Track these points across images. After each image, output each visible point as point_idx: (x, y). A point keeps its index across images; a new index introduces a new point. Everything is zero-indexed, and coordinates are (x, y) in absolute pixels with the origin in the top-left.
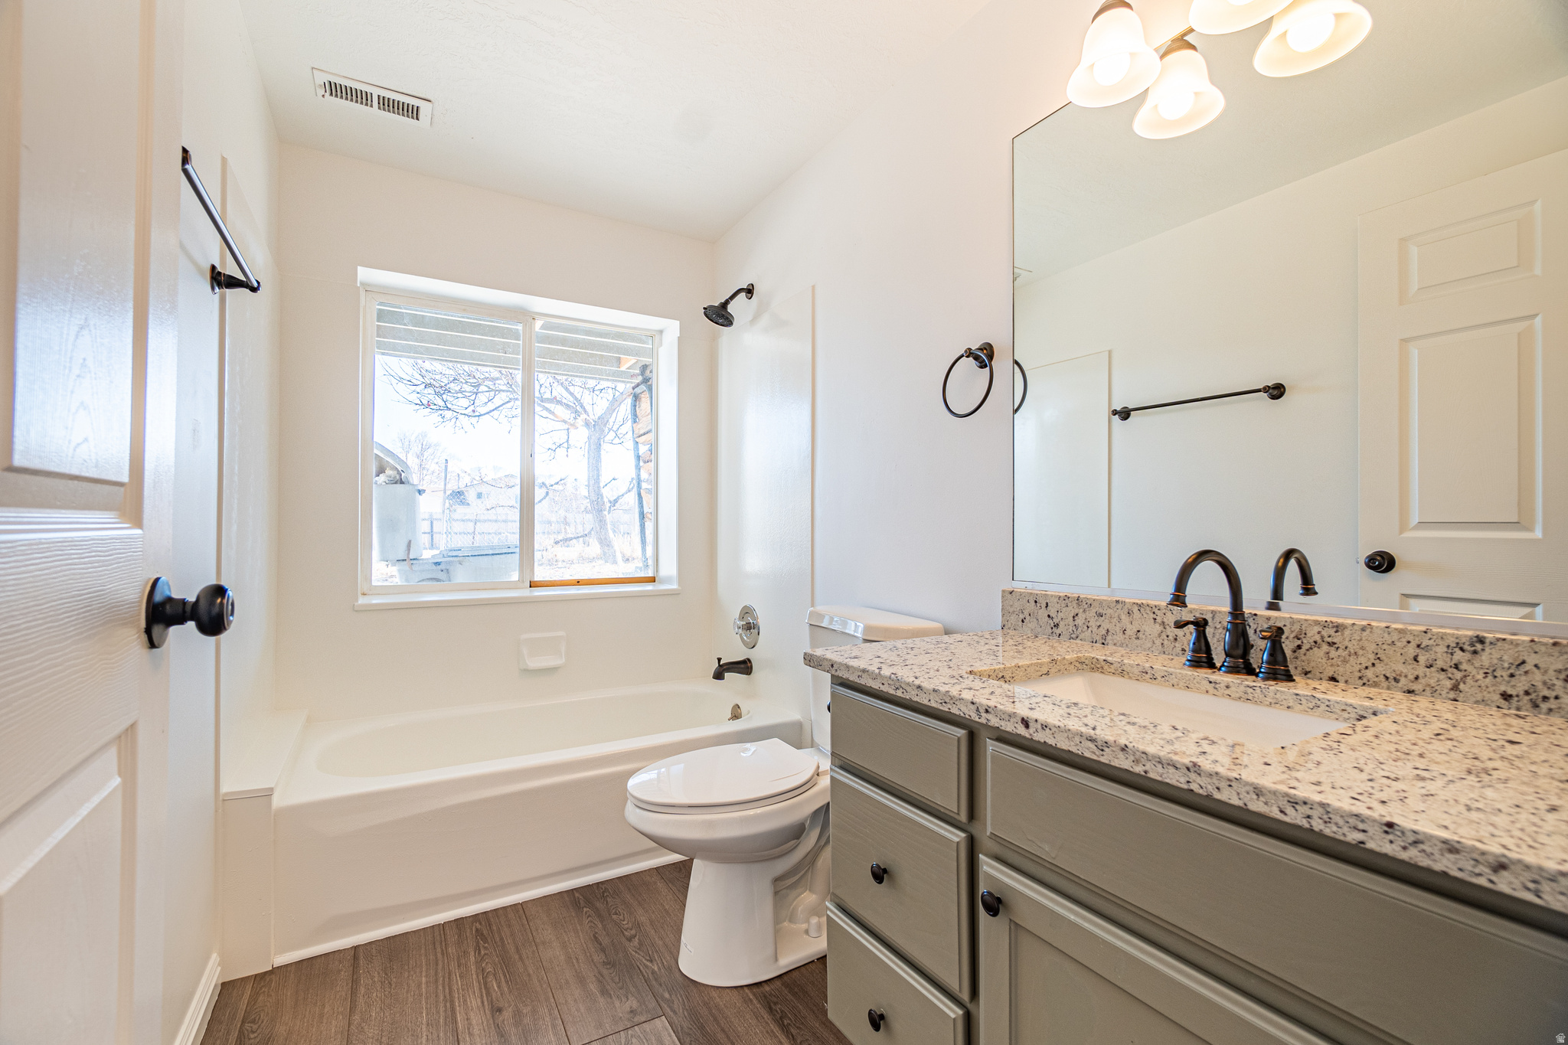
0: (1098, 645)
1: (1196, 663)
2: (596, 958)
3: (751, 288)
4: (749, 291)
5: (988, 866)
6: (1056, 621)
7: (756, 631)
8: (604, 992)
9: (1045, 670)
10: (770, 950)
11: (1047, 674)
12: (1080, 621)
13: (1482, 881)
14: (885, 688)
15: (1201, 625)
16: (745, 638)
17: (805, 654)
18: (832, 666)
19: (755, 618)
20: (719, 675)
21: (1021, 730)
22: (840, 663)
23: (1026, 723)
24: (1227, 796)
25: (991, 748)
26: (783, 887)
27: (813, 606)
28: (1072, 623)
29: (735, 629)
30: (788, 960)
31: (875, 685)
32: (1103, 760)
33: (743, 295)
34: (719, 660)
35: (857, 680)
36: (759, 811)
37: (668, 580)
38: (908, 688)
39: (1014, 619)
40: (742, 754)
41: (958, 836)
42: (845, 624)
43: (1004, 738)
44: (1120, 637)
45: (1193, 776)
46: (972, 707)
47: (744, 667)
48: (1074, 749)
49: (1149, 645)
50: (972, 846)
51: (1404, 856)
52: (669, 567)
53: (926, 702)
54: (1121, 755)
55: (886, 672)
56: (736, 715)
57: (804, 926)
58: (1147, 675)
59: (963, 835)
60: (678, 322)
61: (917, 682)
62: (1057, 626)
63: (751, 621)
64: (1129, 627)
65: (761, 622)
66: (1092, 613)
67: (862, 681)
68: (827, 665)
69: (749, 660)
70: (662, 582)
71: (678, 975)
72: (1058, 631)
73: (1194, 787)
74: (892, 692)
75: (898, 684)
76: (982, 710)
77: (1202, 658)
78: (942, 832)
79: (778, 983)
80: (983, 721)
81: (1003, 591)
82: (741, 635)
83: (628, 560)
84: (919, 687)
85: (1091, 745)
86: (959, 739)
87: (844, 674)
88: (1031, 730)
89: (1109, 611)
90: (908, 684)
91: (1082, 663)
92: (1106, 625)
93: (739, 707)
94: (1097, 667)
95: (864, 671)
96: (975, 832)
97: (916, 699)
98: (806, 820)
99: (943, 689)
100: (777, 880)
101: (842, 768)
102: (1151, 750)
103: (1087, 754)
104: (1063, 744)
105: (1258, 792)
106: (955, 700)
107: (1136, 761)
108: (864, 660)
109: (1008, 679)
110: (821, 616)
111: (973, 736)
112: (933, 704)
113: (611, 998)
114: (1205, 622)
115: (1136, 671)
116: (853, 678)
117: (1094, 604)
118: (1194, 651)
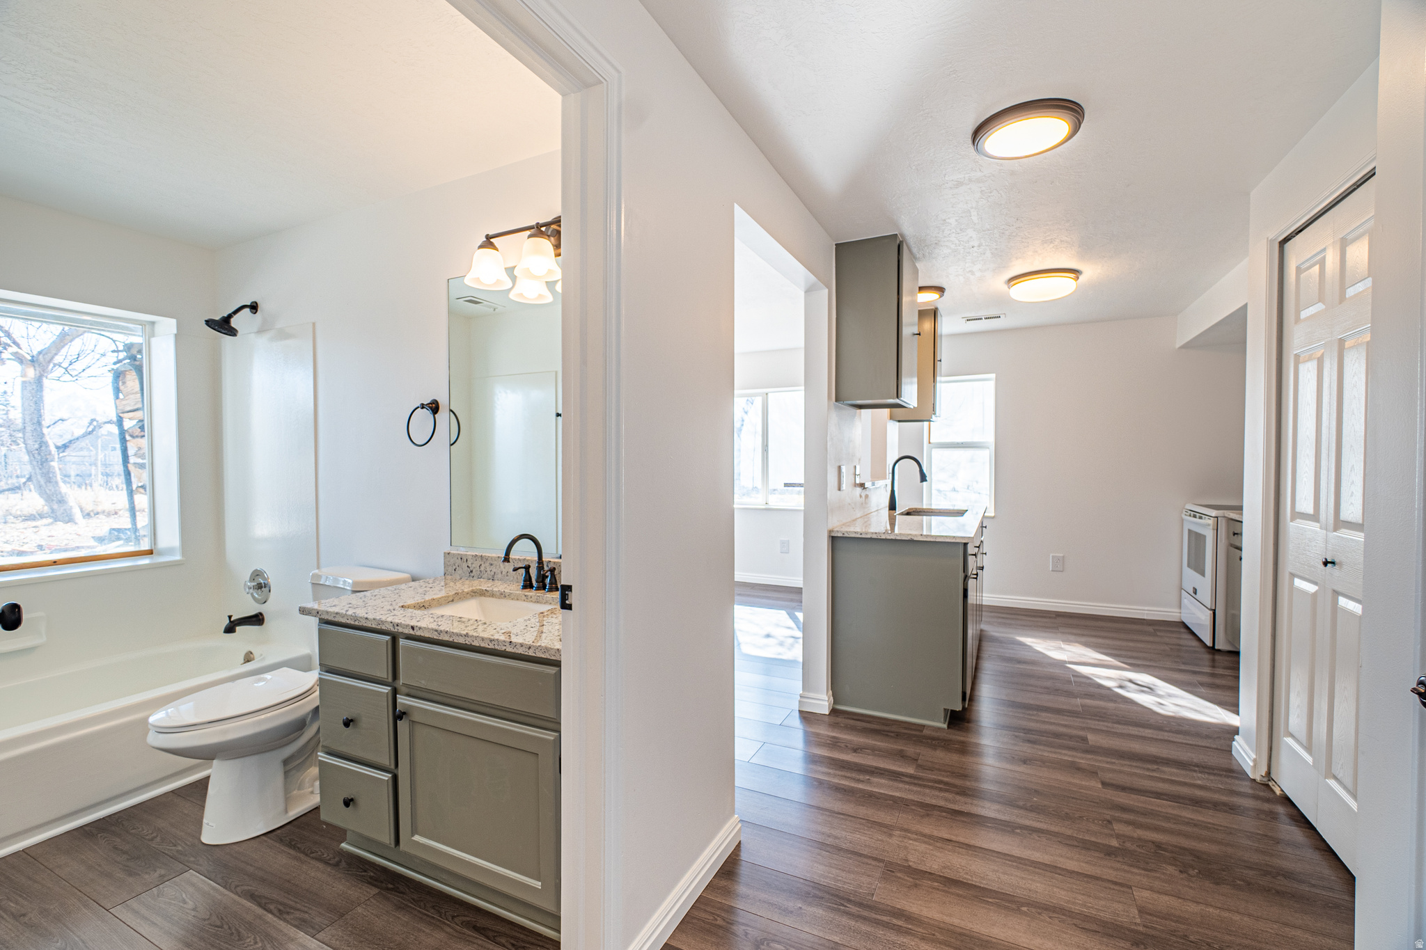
0: (491, 580)
1: (525, 587)
2: (118, 859)
3: (255, 305)
4: (254, 307)
5: (402, 700)
6: (471, 569)
7: (267, 589)
8: (131, 874)
9: (451, 599)
10: (281, 807)
11: (453, 601)
12: (482, 568)
13: (527, 653)
14: (349, 622)
15: (527, 568)
16: (256, 596)
17: (300, 608)
18: (318, 613)
19: (264, 579)
20: (230, 629)
21: (411, 632)
22: (323, 611)
23: (413, 628)
24: (476, 643)
25: (402, 642)
26: (291, 767)
27: (318, 567)
28: (479, 570)
29: (245, 590)
30: (294, 813)
31: (343, 620)
32: (440, 638)
33: (247, 310)
34: (230, 617)
35: (333, 619)
36: (269, 715)
37: (170, 551)
38: (361, 620)
39: (451, 569)
40: (256, 685)
41: (387, 689)
42: (336, 580)
43: (409, 637)
44: (500, 576)
45: (466, 638)
46: (392, 624)
47: (257, 619)
48: (430, 636)
49: (512, 579)
50: (395, 692)
51: (513, 651)
52: (170, 537)
53: (370, 625)
54: (446, 635)
55: (350, 613)
56: (248, 658)
57: (310, 789)
58: (503, 595)
59: (389, 688)
60: (174, 321)
61: (366, 616)
62: (472, 571)
63: (262, 581)
64: (504, 570)
65: (272, 581)
66: (487, 564)
67: (336, 620)
68: (314, 613)
69: (261, 614)
70: (161, 553)
71: (201, 846)
72: (472, 575)
73: (467, 642)
74: (352, 623)
75: (356, 618)
76: (395, 625)
77: (528, 585)
78: (380, 690)
79: (288, 827)
80: (396, 630)
81: (445, 553)
82: (252, 594)
83: (88, 514)
84: (366, 618)
85: (436, 633)
86: (387, 641)
87: (326, 617)
88: (415, 631)
89: (495, 562)
90: (361, 618)
91: (475, 592)
92: (494, 570)
93: (251, 653)
94: (482, 593)
95: (337, 613)
96: (396, 686)
97: (365, 625)
98: (308, 714)
99: (378, 618)
100: (286, 762)
101: (327, 672)
102: (455, 631)
103: (435, 637)
104: (427, 635)
105: (483, 639)
106: (383, 622)
107: (450, 636)
108: (340, 606)
109: (427, 606)
110: (319, 577)
111: (394, 638)
112: (374, 626)
113: (139, 875)
114: (529, 566)
115: (498, 594)
116: (331, 618)
117: (489, 559)
118: (524, 581)
